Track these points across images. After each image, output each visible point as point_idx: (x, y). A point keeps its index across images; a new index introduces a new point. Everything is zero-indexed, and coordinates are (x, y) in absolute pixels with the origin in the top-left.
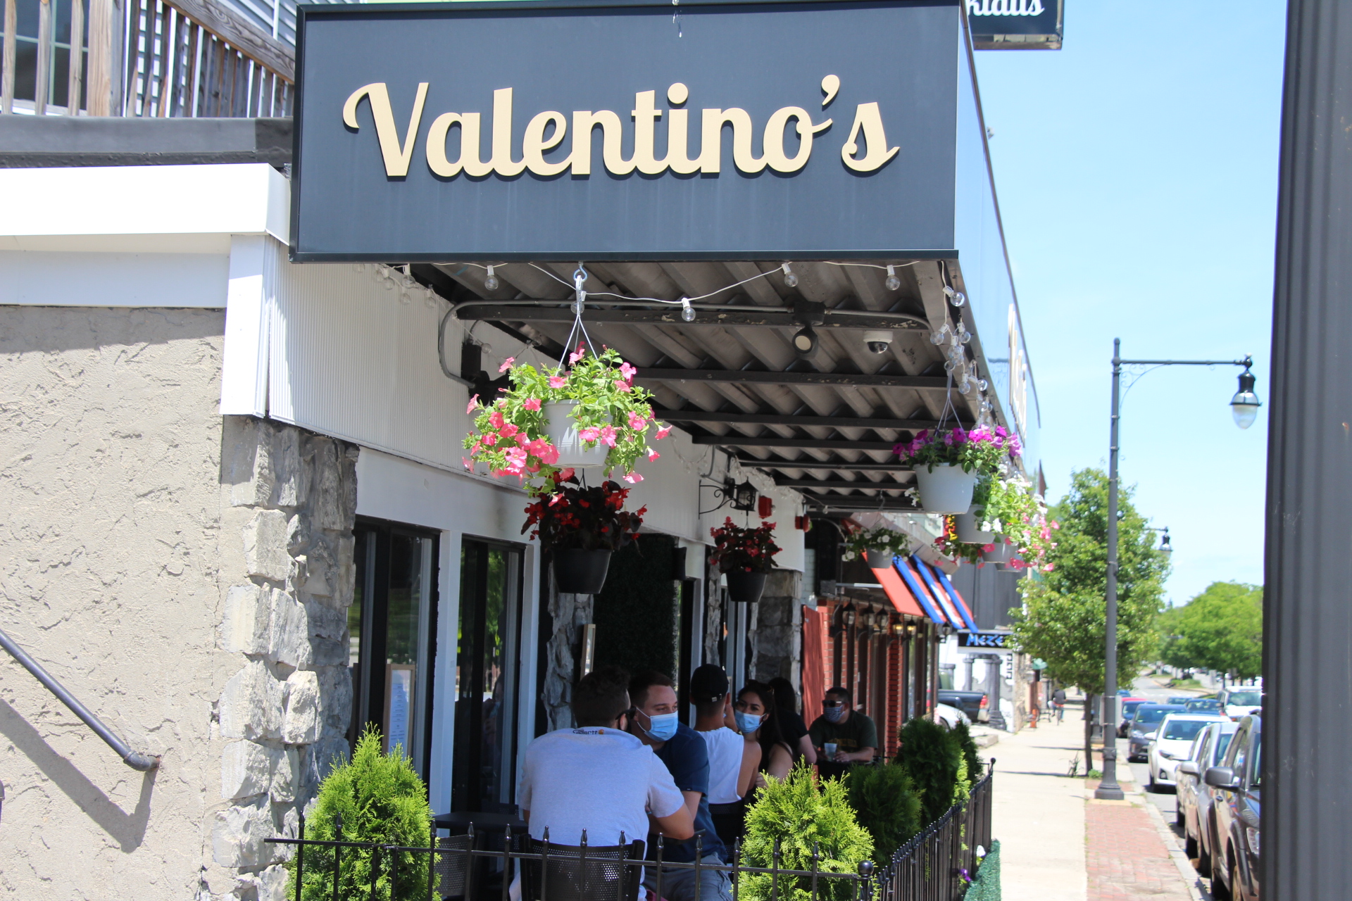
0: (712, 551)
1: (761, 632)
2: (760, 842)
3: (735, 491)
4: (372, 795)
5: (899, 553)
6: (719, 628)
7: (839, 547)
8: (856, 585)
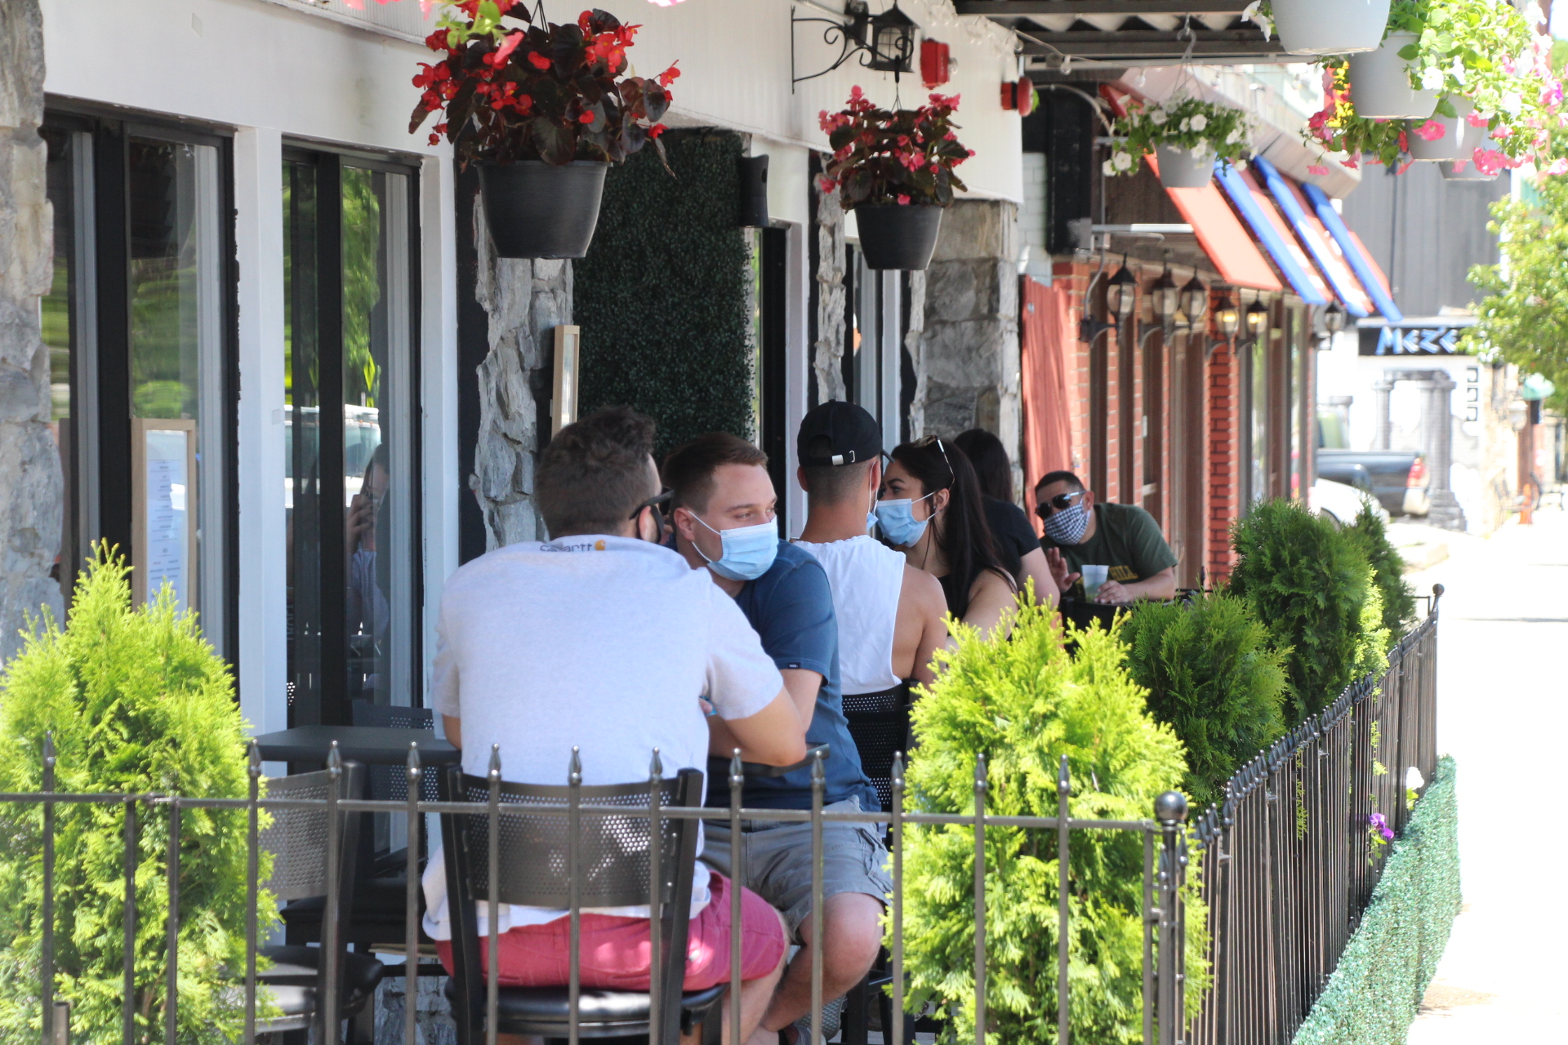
0: (824, 163)
1: (934, 336)
2: (945, 763)
3: (870, 28)
4: (116, 694)
5: (1228, 154)
6: (843, 329)
7: (1096, 148)
8: (1136, 228)
